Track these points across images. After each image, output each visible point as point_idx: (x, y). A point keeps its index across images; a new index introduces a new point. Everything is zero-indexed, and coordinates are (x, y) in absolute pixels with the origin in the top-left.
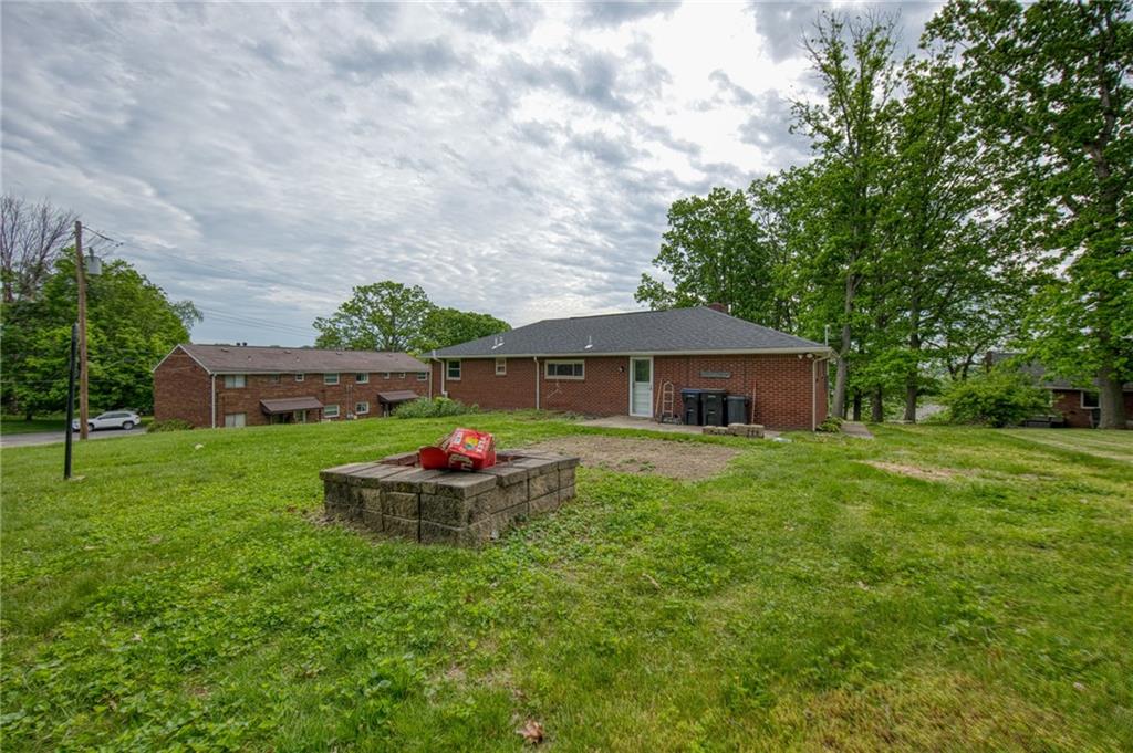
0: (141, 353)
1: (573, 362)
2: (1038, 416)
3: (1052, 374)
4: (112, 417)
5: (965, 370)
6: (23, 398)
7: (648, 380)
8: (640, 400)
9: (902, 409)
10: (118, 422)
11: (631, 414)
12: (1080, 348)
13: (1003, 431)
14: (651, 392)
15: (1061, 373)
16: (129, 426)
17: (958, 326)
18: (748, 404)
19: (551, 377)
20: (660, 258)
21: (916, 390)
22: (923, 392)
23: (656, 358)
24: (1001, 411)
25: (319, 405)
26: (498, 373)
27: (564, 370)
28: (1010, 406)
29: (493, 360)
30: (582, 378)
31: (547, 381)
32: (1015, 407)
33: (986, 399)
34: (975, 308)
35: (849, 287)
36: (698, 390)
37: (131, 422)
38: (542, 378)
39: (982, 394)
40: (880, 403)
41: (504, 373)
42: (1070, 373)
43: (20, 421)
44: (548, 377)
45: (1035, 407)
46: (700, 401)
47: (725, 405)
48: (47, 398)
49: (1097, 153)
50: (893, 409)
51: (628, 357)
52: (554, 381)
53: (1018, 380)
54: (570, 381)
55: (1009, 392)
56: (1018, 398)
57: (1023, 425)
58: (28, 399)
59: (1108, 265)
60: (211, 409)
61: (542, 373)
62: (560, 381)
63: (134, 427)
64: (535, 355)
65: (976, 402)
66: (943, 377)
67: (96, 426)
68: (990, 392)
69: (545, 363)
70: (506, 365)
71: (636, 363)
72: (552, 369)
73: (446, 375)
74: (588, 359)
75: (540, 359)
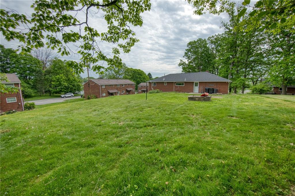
0: (73, 81)
1: (182, 83)
2: (268, 92)
3: (272, 84)
4: (69, 94)
5: (256, 82)
6: (52, 91)
7: (198, 86)
8: (196, 90)
9: (241, 91)
10: (70, 95)
11: (194, 92)
12: (279, 79)
13: (261, 95)
14: (198, 88)
15: (274, 84)
16: (72, 96)
17: (255, 72)
18: (217, 90)
19: (177, 86)
20: (185, 55)
21: (244, 87)
22: (246, 87)
23: (199, 82)
24: (261, 91)
25: (117, 91)
26: (165, 85)
27: (179, 84)
28: (263, 90)
29: (164, 82)
30: (184, 86)
32: (264, 90)
33: (258, 89)
34: (260, 68)
35: (231, 64)
36: (208, 88)
37: (72, 95)
38: (175, 86)
39: (258, 88)
40: (236, 90)
41: (166, 85)
42: (275, 84)
43: (49, 96)
44: (176, 86)
45: (268, 90)
46: (209, 89)
47: (213, 90)
48: (56, 91)
49: (288, 38)
50: (238, 91)
51: (194, 82)
53: (265, 86)
54: (181, 86)
55: (263, 88)
56: (265, 89)
57: (266, 94)
58: (53, 91)
59: (286, 63)
60: (100, 92)
62: (179, 86)
63: (73, 96)
64: (174, 82)
65: (256, 89)
66: (251, 83)
67: (66, 96)
68: (259, 88)
69: (176, 83)
70: (166, 83)
71: (195, 83)
72: (177, 84)
73: (152, 85)
74: (185, 82)
75: (175, 82)
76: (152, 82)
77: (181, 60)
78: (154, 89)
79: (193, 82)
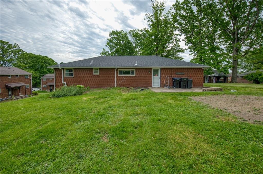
1: (130, 70)
8: (155, 82)
11: (153, 86)
20: (107, 45)
26: (94, 74)
27: (126, 73)
29: (92, 69)
30: (135, 75)
31: (119, 77)
38: (117, 76)
41: (98, 74)
44: (119, 75)
47: (187, 82)
52: (123, 76)
54: (130, 76)
61: (117, 74)
62: (125, 77)
64: (116, 67)
69: (119, 70)
70: (96, 69)
71: (154, 70)
72: (121, 72)
73: (64, 75)
74: (136, 69)
75: (118, 68)
76: (63, 69)
77: (103, 49)
78: (67, 84)
79: (151, 69)
